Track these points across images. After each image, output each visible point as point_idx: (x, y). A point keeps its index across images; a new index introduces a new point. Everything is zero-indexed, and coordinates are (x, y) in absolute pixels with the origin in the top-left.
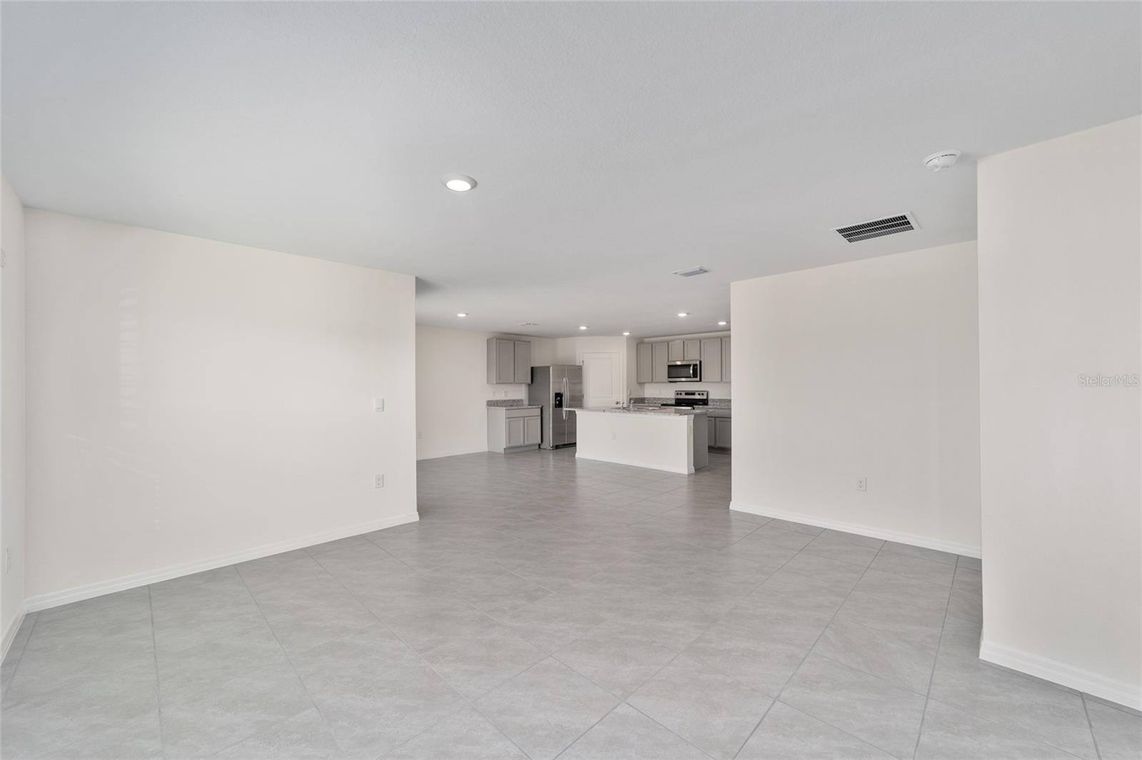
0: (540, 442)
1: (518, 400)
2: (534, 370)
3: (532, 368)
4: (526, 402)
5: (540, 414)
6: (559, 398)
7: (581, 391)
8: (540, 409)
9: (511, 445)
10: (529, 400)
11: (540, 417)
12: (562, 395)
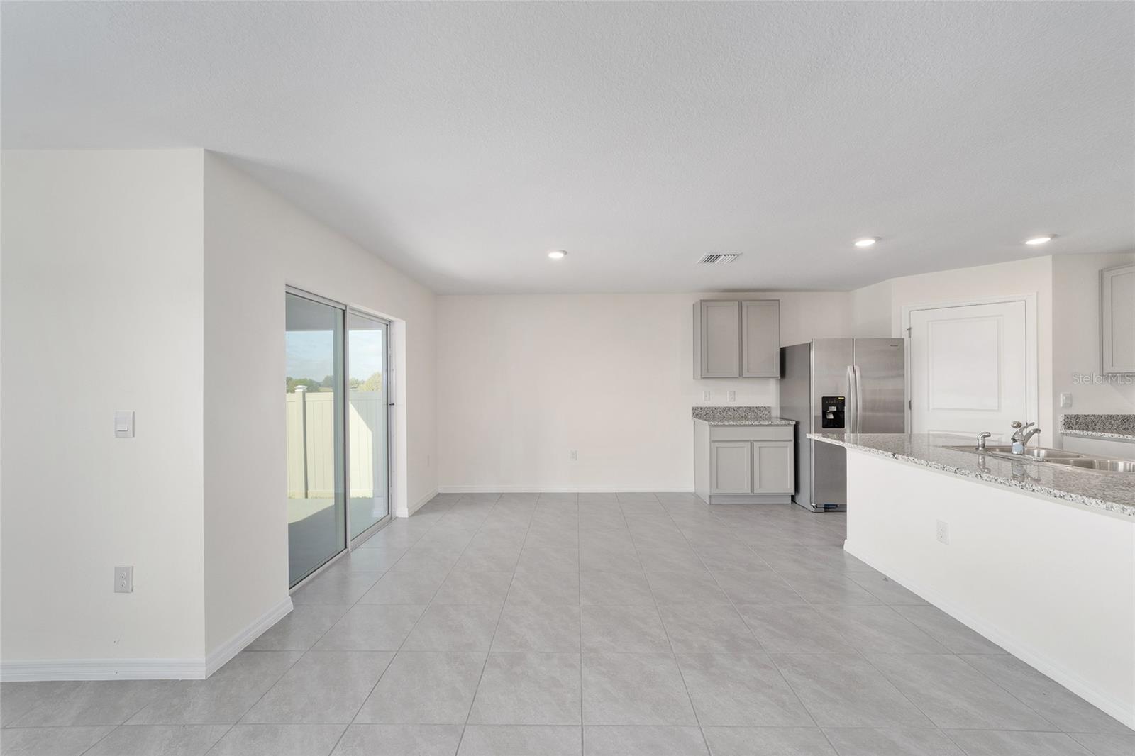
0: (792, 491)
1: (759, 409)
2: (788, 352)
3: (783, 351)
4: (776, 413)
5: (792, 437)
6: (834, 409)
7: (901, 392)
8: (792, 429)
9: (717, 491)
10: (782, 409)
11: (792, 444)
12: (843, 401)
